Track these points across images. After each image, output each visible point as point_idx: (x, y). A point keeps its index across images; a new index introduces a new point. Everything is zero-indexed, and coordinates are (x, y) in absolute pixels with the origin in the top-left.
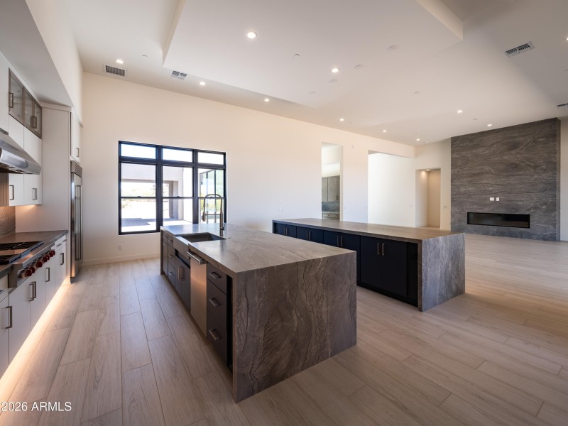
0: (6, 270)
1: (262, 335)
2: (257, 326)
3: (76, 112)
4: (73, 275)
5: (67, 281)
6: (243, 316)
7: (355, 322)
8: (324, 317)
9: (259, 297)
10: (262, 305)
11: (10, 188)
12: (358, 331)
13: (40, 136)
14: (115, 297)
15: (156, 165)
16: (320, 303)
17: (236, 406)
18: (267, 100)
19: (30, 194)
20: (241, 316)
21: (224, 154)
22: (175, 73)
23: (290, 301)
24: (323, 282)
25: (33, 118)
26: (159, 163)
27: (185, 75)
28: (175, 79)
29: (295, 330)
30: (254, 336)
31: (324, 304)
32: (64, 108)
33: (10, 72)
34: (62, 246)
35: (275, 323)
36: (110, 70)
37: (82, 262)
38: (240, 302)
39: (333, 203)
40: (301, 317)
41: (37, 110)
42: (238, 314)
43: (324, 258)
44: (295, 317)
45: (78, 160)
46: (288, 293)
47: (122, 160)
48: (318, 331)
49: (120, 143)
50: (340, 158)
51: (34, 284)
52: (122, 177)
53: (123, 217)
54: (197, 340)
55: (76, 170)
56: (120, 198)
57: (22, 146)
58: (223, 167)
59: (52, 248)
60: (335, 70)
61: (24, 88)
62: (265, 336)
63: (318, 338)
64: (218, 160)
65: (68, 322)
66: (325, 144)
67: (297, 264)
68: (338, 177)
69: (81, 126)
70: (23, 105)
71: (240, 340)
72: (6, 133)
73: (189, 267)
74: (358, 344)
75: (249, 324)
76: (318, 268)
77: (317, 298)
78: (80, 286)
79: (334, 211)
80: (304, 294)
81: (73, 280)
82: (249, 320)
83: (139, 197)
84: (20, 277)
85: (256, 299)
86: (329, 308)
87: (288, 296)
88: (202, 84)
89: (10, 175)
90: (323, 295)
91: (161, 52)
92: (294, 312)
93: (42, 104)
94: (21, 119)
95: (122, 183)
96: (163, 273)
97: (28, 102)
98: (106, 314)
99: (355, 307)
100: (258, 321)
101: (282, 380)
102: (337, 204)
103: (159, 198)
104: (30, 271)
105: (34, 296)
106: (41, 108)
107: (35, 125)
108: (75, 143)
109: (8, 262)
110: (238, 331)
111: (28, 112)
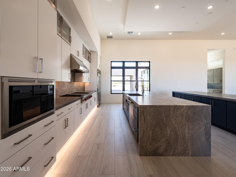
0: (80, 98)
1: (151, 133)
2: (149, 128)
3: (99, 53)
4: (98, 105)
5: (96, 107)
6: (142, 123)
7: (210, 144)
8: (187, 135)
9: (150, 117)
10: (151, 120)
11: (83, 77)
12: (212, 149)
13: (90, 62)
14: (108, 113)
15: (123, 69)
16: (184, 128)
17: (139, 156)
18: (170, 34)
19: (88, 79)
20: (141, 122)
21: (149, 62)
22: (129, 32)
23: (166, 122)
24: (186, 118)
25: (89, 57)
26: (124, 68)
27: (132, 32)
28: (129, 35)
29: (168, 136)
30: (147, 132)
31: (187, 128)
32: (96, 52)
33: (83, 44)
34: (95, 95)
35: (157, 130)
36: (108, 37)
37: (101, 102)
38: (141, 117)
39: (218, 84)
40: (172, 131)
41: (89, 54)
42: (140, 122)
43: (186, 106)
44: (168, 130)
45: (99, 69)
46: (164, 118)
47: (112, 68)
48: (183, 141)
49: (111, 62)
50: (223, 56)
51: (87, 104)
52: (112, 75)
53: (112, 89)
54: (130, 132)
55: (99, 72)
56: (111, 81)
57: (86, 66)
58: (149, 68)
59: (92, 95)
60: (210, 7)
61: (86, 49)
62: (152, 134)
63: (182, 144)
64: (147, 65)
65: (95, 118)
66: (210, 50)
67: (169, 106)
68: (221, 69)
69: (101, 58)
70: (86, 53)
71: (141, 132)
72: (82, 62)
73: (129, 105)
74: (212, 157)
75: (145, 127)
76: (183, 110)
77: (182, 124)
78: (100, 108)
79: (218, 89)
80: (174, 121)
81: (98, 106)
82: (145, 125)
83: (117, 81)
84: (83, 101)
85: (148, 117)
86: (190, 131)
87: (164, 120)
88: (139, 34)
89: (83, 73)
90: (185, 124)
91: (123, 26)
92: (168, 127)
93: (91, 53)
94: (85, 57)
95: (112, 77)
96: (123, 108)
97: (87, 52)
98: (104, 118)
99: (210, 136)
100: (149, 127)
101: (161, 156)
102: (221, 85)
103: (124, 81)
104: (85, 100)
105: (87, 108)
106: (90, 54)
107: (89, 59)
108: (99, 63)
109: (81, 96)
110: (140, 128)
111: (87, 55)
